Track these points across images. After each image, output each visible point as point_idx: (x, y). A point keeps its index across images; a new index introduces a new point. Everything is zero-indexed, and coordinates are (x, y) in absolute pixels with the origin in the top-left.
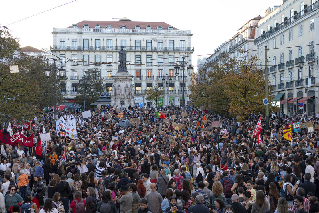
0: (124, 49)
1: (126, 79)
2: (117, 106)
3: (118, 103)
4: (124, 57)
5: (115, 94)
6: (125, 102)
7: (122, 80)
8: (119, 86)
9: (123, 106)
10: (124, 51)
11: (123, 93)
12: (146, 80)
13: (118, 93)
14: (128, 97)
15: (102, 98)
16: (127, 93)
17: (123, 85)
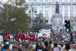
0: (58, 3)
1: (59, 17)
2: (56, 29)
3: (56, 28)
4: (58, 7)
5: (54, 24)
6: (59, 27)
7: (57, 17)
8: (56, 20)
9: (58, 29)
10: (58, 4)
11: (58, 23)
12: (65, 19)
13: (56, 23)
14: (60, 25)
15: (45, 27)
16: (60, 23)
17: (58, 19)
